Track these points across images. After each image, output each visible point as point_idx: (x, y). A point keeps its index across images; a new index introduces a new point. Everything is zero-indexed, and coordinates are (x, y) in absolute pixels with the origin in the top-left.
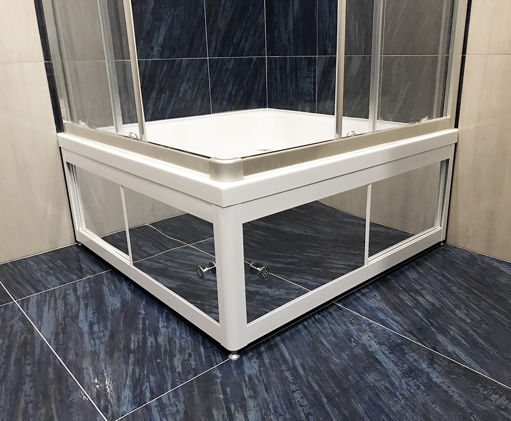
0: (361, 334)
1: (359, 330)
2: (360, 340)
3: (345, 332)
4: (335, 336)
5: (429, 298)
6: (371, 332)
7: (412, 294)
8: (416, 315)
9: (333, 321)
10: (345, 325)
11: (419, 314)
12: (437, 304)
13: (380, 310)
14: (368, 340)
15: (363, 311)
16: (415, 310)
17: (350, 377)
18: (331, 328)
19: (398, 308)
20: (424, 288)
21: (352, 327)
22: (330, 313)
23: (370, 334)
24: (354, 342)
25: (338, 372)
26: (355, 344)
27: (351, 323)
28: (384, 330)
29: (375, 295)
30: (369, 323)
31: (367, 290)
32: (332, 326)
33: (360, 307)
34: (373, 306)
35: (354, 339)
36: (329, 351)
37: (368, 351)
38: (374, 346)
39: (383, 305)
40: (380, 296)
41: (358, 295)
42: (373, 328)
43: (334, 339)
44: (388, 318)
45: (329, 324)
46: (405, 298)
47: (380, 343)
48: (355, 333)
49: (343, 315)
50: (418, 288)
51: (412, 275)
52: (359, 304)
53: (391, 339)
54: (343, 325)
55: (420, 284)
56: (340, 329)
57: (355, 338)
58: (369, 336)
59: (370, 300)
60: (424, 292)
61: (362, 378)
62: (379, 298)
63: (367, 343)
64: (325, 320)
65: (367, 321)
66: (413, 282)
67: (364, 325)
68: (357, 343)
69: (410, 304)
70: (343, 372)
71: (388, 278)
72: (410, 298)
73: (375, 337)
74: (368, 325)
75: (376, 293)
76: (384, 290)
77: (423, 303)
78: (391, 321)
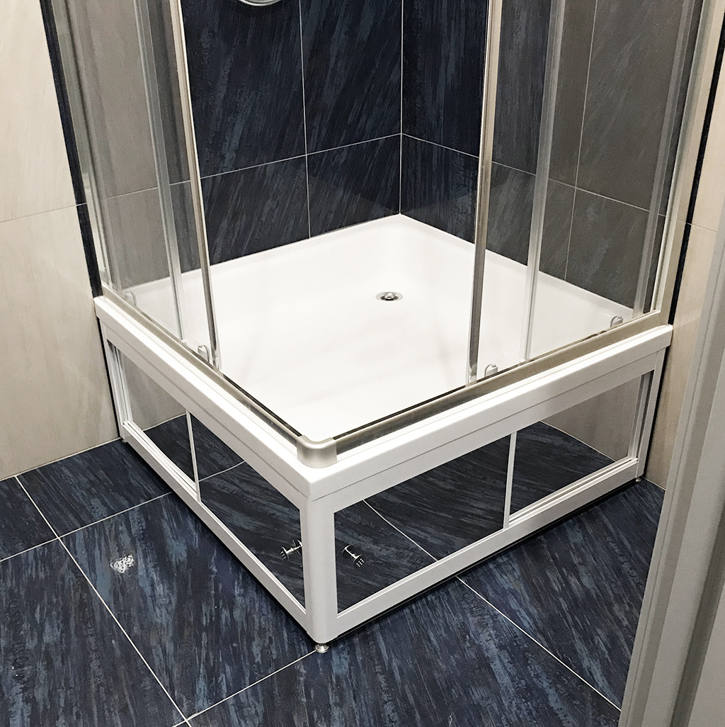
0: (480, 631)
1: (480, 624)
2: (477, 640)
3: (461, 626)
4: (447, 630)
5: (585, 580)
6: (494, 628)
7: (564, 570)
8: (560, 608)
9: (449, 608)
10: (464, 614)
11: (564, 606)
12: (593, 592)
13: (513, 594)
14: (487, 641)
15: (491, 593)
16: (561, 599)
17: (453, 690)
18: (444, 616)
19: (539, 594)
20: (584, 563)
21: (471, 619)
22: (448, 593)
23: (492, 632)
24: (469, 641)
25: (441, 682)
26: (469, 645)
27: (472, 612)
28: (511, 627)
29: (514, 569)
30: (495, 614)
31: (505, 559)
32: (446, 614)
33: (488, 587)
34: (506, 587)
35: (469, 636)
36: (436, 652)
37: (483, 655)
38: (492, 649)
39: (521, 587)
40: (521, 571)
41: (491, 566)
42: (498, 623)
43: (444, 635)
44: (521, 609)
45: (443, 611)
46: (553, 576)
47: (501, 647)
48: (473, 627)
49: (464, 598)
50: (576, 560)
51: (576, 537)
52: (489, 582)
53: (515, 641)
54: (460, 615)
55: (581, 555)
56: (455, 620)
57: (472, 635)
58: (490, 635)
59: (504, 577)
60: (582, 569)
61: (466, 693)
62: (517, 573)
63: (484, 644)
64: (438, 605)
65: (493, 610)
66: (572, 549)
67: (488, 616)
68: (473, 643)
69: (556, 589)
70: (446, 683)
71: (540, 540)
72: (560, 577)
73: (497, 636)
74: (492, 618)
75: (516, 566)
76: (529, 561)
77: (575, 587)
78: (524, 613)
